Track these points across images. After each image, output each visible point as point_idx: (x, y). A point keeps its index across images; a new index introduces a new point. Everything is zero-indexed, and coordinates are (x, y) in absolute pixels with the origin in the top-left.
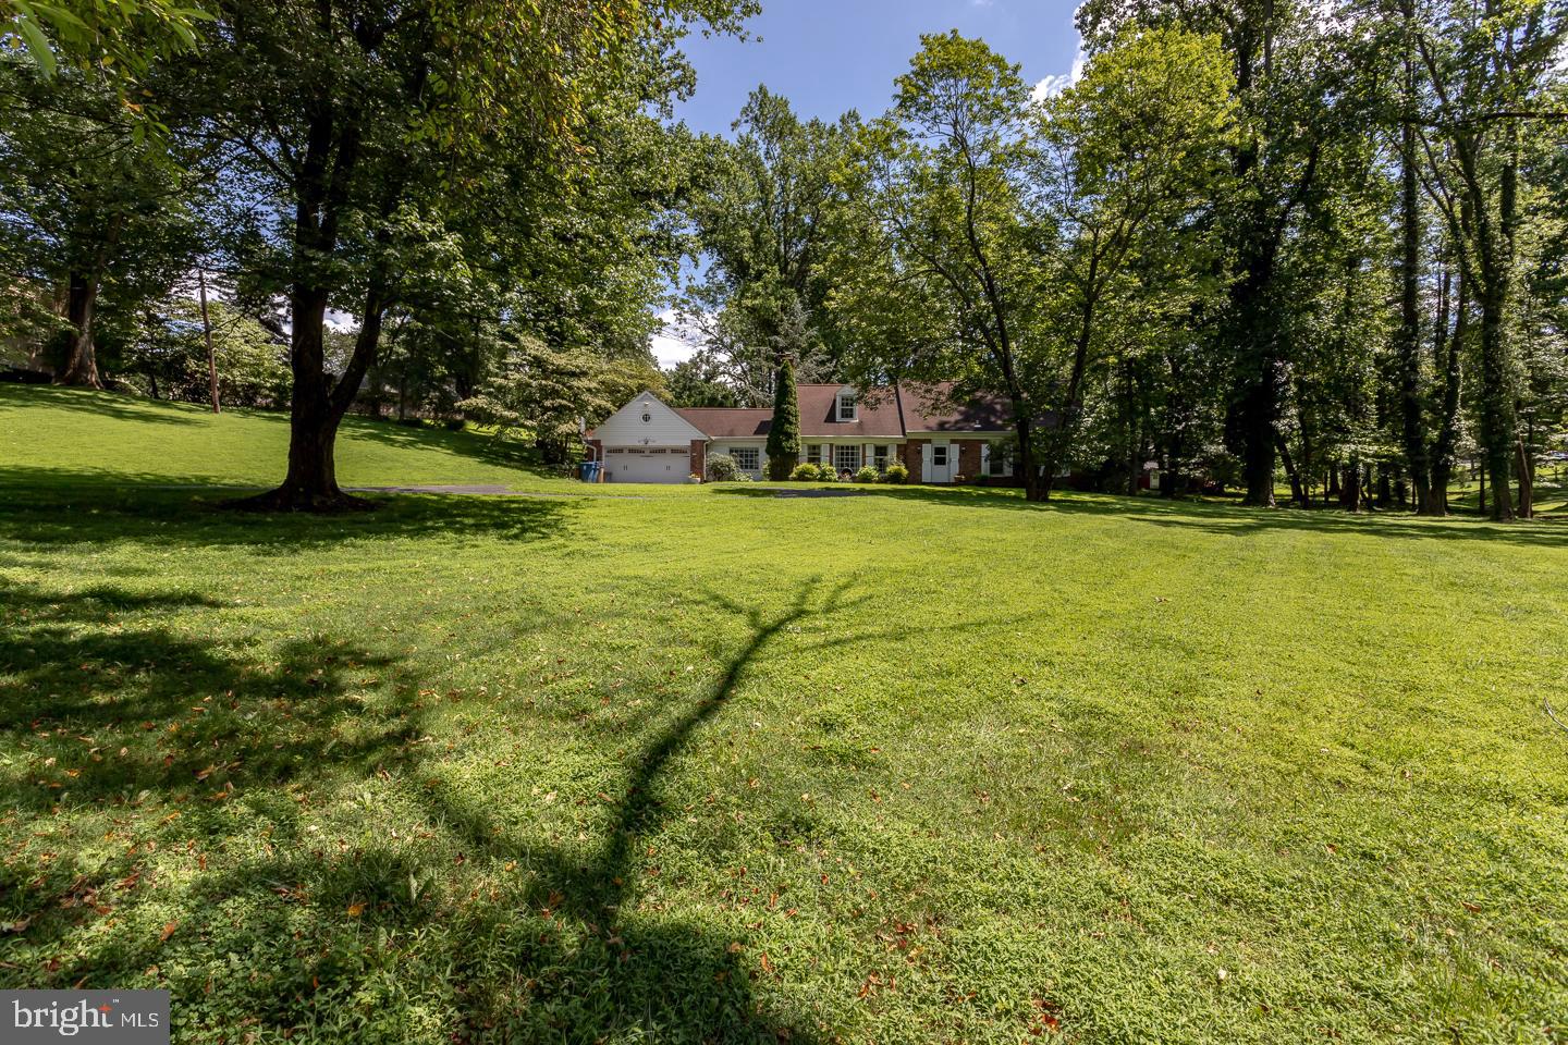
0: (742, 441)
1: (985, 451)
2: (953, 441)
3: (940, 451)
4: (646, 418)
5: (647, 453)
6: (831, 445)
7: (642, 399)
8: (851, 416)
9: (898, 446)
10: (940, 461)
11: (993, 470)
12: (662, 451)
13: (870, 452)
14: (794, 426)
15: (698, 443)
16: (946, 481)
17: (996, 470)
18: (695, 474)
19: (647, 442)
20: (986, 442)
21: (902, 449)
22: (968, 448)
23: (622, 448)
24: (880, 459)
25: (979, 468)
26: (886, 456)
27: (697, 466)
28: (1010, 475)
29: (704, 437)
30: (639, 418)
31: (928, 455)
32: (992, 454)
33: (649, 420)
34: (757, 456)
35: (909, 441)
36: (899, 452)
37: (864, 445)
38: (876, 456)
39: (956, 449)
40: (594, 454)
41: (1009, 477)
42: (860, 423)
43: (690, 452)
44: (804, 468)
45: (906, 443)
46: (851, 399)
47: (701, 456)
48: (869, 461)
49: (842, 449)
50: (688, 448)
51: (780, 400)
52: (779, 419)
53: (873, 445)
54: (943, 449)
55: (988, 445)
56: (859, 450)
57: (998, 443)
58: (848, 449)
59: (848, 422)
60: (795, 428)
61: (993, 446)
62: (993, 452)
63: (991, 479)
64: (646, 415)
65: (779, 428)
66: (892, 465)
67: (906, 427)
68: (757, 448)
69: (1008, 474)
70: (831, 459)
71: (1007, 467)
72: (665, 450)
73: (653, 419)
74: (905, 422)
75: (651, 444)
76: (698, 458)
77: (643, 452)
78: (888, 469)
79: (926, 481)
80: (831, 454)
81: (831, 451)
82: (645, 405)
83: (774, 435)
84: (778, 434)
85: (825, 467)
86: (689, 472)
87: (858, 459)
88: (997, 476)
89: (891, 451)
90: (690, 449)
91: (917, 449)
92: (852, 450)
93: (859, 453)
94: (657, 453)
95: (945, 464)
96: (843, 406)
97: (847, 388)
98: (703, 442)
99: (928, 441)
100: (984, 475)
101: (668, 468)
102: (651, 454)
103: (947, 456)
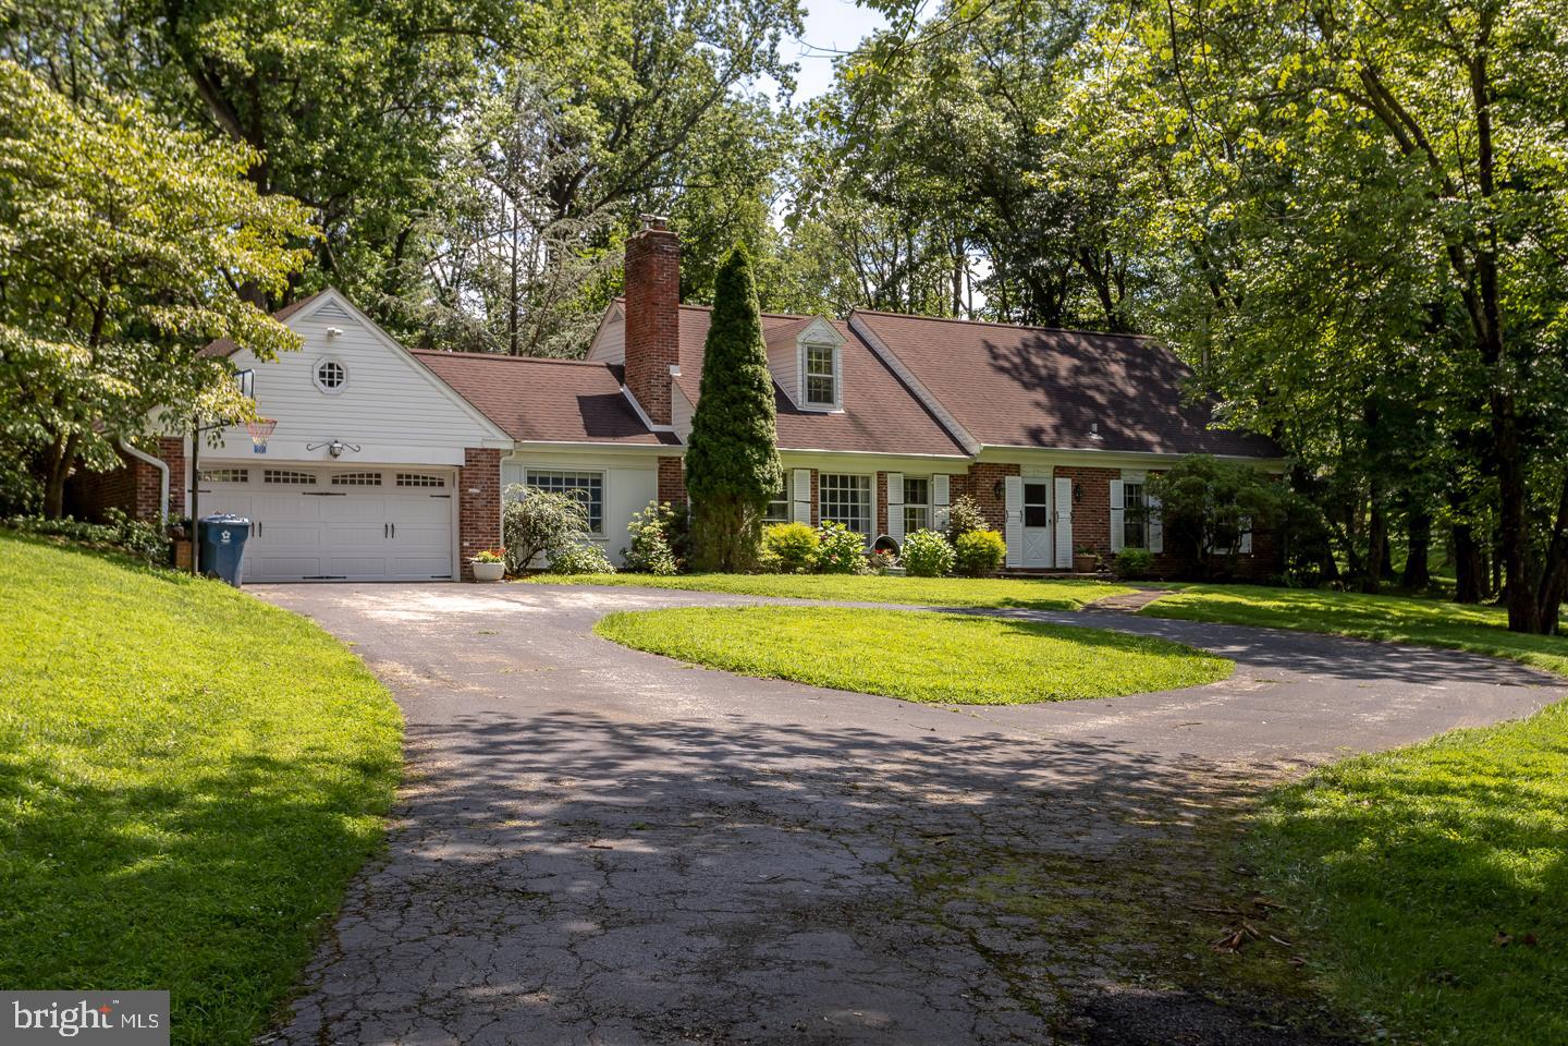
0: (564, 453)
1: (1116, 490)
2: (1060, 472)
3: (1034, 493)
4: (331, 375)
5: (324, 483)
6: (814, 472)
7: (317, 317)
8: (829, 399)
9: (954, 479)
10: (1035, 518)
11: (1128, 542)
12: (372, 478)
13: (895, 494)
14: (770, 422)
15: (483, 457)
16: (1049, 566)
17: (1134, 536)
18: (482, 549)
19: (337, 451)
20: (1116, 474)
21: (959, 486)
22: (1087, 486)
23: (244, 468)
24: (913, 510)
25: (1107, 534)
26: (925, 503)
27: (483, 525)
28: (1159, 549)
29: (503, 443)
30: (310, 375)
31: (1015, 503)
32: (1129, 501)
33: (338, 383)
34: (597, 495)
35: (975, 468)
36: (954, 495)
37: (881, 475)
38: (906, 502)
39: (1064, 487)
40: (160, 485)
41: (1157, 555)
42: (852, 416)
43: (461, 483)
44: (798, 536)
45: (966, 472)
46: (829, 355)
47: (495, 497)
48: (896, 515)
49: (833, 484)
50: (457, 470)
51: (733, 350)
52: (734, 401)
53: (902, 476)
54: (1042, 488)
55: (1122, 482)
56: (868, 486)
57: (1140, 479)
58: (844, 484)
59: (826, 414)
60: (772, 428)
61: (1129, 488)
62: (1131, 499)
63: (1125, 561)
64: (331, 366)
65: (740, 427)
66: (972, 528)
67: (956, 434)
68: (600, 475)
69: (1156, 545)
70: (814, 509)
71: (1154, 530)
72: (378, 476)
73: (352, 377)
74: (944, 421)
75: (348, 458)
76: (484, 502)
77: (313, 481)
78: (969, 539)
79: (1013, 566)
80: (814, 496)
81: (814, 489)
82: (331, 334)
83: (723, 445)
84: (739, 444)
85: (838, 531)
86: (466, 544)
87: (868, 510)
88: (1137, 552)
89: (939, 491)
90: (461, 474)
91: (995, 489)
92: (853, 486)
93: (868, 494)
94: (353, 482)
95: (1044, 525)
96: (811, 370)
97: (820, 327)
98: (495, 454)
99: (1015, 469)
100: (1114, 549)
101: (389, 530)
102: (340, 488)
103: (1048, 506)
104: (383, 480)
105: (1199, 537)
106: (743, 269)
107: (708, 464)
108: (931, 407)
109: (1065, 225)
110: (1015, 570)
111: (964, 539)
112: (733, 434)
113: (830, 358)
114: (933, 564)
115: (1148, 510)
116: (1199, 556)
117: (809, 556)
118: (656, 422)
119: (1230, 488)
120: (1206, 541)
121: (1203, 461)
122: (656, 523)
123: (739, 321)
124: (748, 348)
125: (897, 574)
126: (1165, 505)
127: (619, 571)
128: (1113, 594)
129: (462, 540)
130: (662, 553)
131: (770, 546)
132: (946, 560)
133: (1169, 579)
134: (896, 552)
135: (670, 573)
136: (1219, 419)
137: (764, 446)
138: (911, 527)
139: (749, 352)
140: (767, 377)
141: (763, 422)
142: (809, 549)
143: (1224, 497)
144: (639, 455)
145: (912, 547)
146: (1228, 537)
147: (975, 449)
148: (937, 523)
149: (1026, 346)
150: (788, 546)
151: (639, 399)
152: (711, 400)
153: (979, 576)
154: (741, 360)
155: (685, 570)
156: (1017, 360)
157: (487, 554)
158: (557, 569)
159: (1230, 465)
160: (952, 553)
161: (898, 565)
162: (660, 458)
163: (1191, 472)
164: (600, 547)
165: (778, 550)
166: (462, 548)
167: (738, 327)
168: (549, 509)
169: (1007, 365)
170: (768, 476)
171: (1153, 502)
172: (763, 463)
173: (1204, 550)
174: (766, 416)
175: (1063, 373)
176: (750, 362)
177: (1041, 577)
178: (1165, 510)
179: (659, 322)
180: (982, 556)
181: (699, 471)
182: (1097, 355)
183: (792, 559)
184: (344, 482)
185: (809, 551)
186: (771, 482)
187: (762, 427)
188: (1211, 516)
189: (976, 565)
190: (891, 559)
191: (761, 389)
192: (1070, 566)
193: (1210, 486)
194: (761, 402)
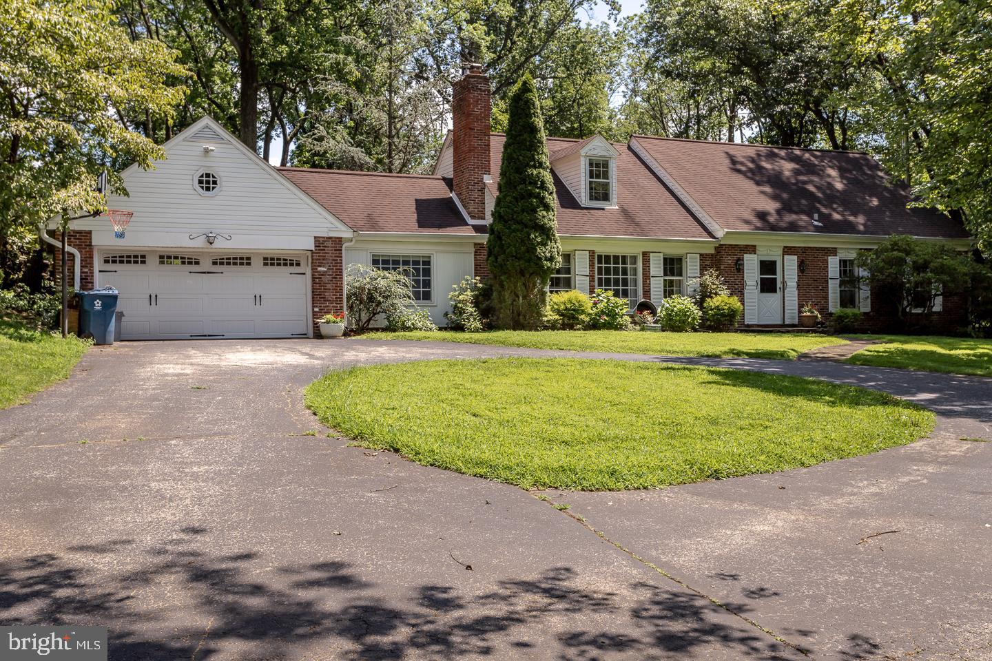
0: (399, 241)
1: (833, 264)
2: (788, 250)
3: (768, 267)
4: (208, 182)
5: (206, 265)
6: (592, 253)
7: (196, 137)
8: (606, 197)
9: (703, 257)
10: (768, 286)
11: (844, 303)
12: (242, 260)
13: (656, 268)
14: (551, 213)
15: (329, 244)
16: (779, 322)
17: (847, 299)
18: (328, 313)
19: (211, 239)
20: (833, 252)
21: (708, 263)
22: (810, 262)
23: (143, 253)
24: (671, 282)
25: (826, 298)
26: (681, 275)
27: (329, 295)
28: (868, 309)
29: (346, 233)
30: (191, 182)
31: (752, 275)
32: (843, 273)
33: (213, 188)
34: (427, 272)
35: (720, 248)
36: (703, 269)
37: (645, 254)
38: (665, 274)
39: (792, 262)
40: (74, 266)
41: (865, 314)
42: (624, 211)
43: (312, 263)
44: (574, 301)
45: (713, 252)
46: (606, 165)
47: (338, 274)
48: (657, 285)
49: (607, 262)
50: (309, 254)
51: (521, 158)
52: (522, 197)
53: (661, 255)
54: (774, 263)
55: (837, 259)
56: (635, 263)
57: (852, 255)
58: (616, 262)
59: (603, 209)
60: (554, 218)
61: (844, 263)
62: (845, 272)
63: (840, 318)
64: (208, 175)
65: (526, 217)
66: (716, 294)
67: (706, 223)
68: (430, 257)
69: (866, 306)
70: (592, 280)
71: (864, 296)
72: (249, 258)
73: (224, 184)
74: (697, 214)
75: (221, 245)
76: (330, 278)
77: (197, 263)
78: (712, 303)
79: (750, 323)
80: (592, 270)
81: (592, 265)
82: (207, 151)
83: (514, 231)
84: (525, 230)
85: (606, 297)
86: (316, 309)
87: (635, 281)
88: (849, 311)
89: (692, 266)
90: (312, 256)
91: (736, 264)
92: (624, 263)
93: (635, 269)
94: (229, 264)
95: (775, 291)
96: (591, 177)
97: (599, 144)
98: (338, 241)
99: (752, 249)
100: (831, 309)
101: (258, 299)
102: (218, 268)
103: (779, 277)
104: (252, 261)
105: (900, 300)
106: (530, 95)
107: (501, 246)
108: (687, 203)
109: (800, 81)
110: (752, 326)
111: (709, 303)
112: (520, 222)
113: (607, 167)
114: (684, 322)
115: (859, 279)
116: (900, 314)
117: (582, 317)
118: (473, 217)
119: (925, 260)
120: (905, 303)
121: (902, 240)
122: (469, 293)
123: (526, 136)
124: (533, 156)
125: (654, 330)
126: (873, 275)
127: (440, 329)
128: (827, 345)
129: (313, 307)
130: (471, 315)
131: (553, 310)
132: (694, 319)
133: (874, 332)
134: (654, 312)
135: (477, 331)
136: (917, 199)
137: (546, 232)
138: (668, 293)
139: (534, 160)
140: (548, 178)
141: (545, 213)
142: (583, 311)
143: (920, 267)
144: (459, 242)
145: (667, 308)
146: (923, 299)
147: (720, 233)
148: (690, 290)
149: (759, 155)
150: (566, 309)
151: (462, 201)
152: (505, 197)
153: (720, 331)
154: (528, 165)
155: (489, 327)
156: (751, 165)
157: (330, 317)
158: (391, 328)
159: (926, 243)
160: (698, 313)
161: (654, 323)
162: (475, 244)
163: (893, 250)
164: (427, 311)
165: (559, 312)
166: (314, 312)
167: (525, 139)
168: (382, 283)
169: (743, 169)
170: (548, 255)
171: (863, 272)
172: (545, 245)
173: (904, 309)
174: (547, 208)
175: (787, 174)
176: (535, 167)
177: (771, 332)
178: (873, 279)
179: (475, 142)
180: (723, 315)
181: (495, 252)
182: (817, 163)
183: (569, 319)
184: (222, 264)
185: (583, 312)
186: (551, 259)
187: (544, 217)
188: (909, 282)
189: (720, 322)
190: (650, 318)
191: (543, 187)
192: (796, 322)
193: (908, 259)
194: (544, 198)
